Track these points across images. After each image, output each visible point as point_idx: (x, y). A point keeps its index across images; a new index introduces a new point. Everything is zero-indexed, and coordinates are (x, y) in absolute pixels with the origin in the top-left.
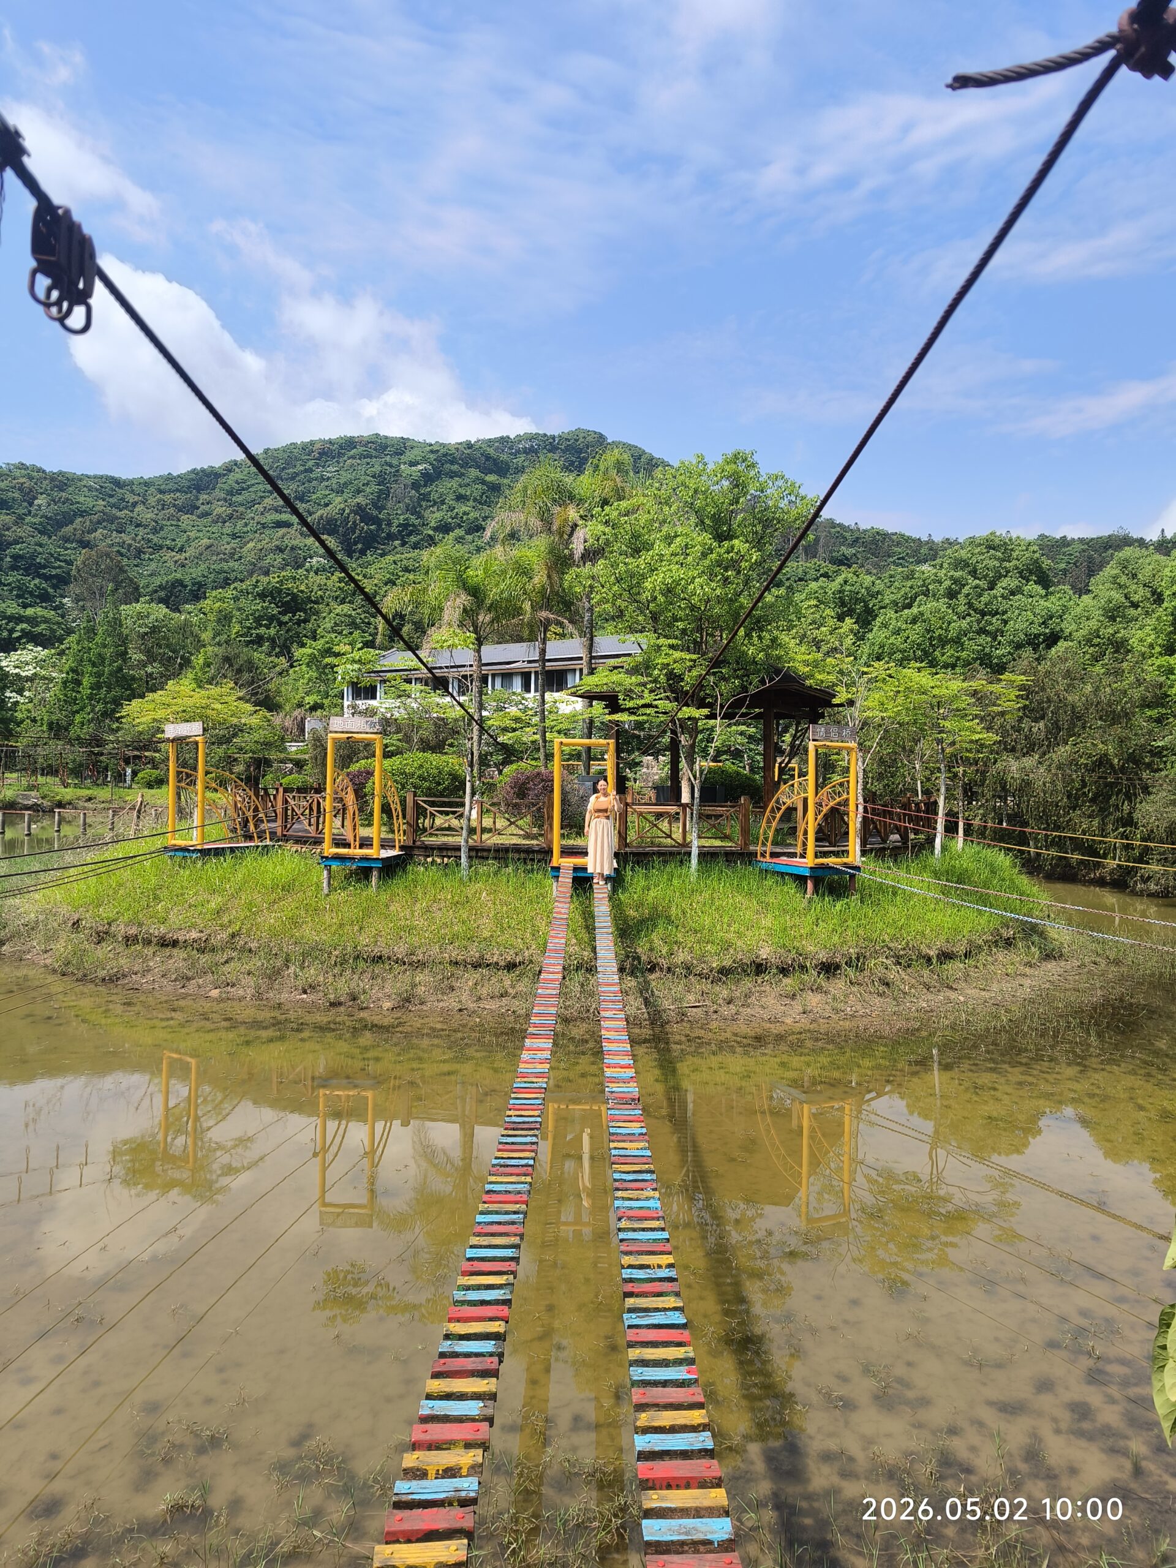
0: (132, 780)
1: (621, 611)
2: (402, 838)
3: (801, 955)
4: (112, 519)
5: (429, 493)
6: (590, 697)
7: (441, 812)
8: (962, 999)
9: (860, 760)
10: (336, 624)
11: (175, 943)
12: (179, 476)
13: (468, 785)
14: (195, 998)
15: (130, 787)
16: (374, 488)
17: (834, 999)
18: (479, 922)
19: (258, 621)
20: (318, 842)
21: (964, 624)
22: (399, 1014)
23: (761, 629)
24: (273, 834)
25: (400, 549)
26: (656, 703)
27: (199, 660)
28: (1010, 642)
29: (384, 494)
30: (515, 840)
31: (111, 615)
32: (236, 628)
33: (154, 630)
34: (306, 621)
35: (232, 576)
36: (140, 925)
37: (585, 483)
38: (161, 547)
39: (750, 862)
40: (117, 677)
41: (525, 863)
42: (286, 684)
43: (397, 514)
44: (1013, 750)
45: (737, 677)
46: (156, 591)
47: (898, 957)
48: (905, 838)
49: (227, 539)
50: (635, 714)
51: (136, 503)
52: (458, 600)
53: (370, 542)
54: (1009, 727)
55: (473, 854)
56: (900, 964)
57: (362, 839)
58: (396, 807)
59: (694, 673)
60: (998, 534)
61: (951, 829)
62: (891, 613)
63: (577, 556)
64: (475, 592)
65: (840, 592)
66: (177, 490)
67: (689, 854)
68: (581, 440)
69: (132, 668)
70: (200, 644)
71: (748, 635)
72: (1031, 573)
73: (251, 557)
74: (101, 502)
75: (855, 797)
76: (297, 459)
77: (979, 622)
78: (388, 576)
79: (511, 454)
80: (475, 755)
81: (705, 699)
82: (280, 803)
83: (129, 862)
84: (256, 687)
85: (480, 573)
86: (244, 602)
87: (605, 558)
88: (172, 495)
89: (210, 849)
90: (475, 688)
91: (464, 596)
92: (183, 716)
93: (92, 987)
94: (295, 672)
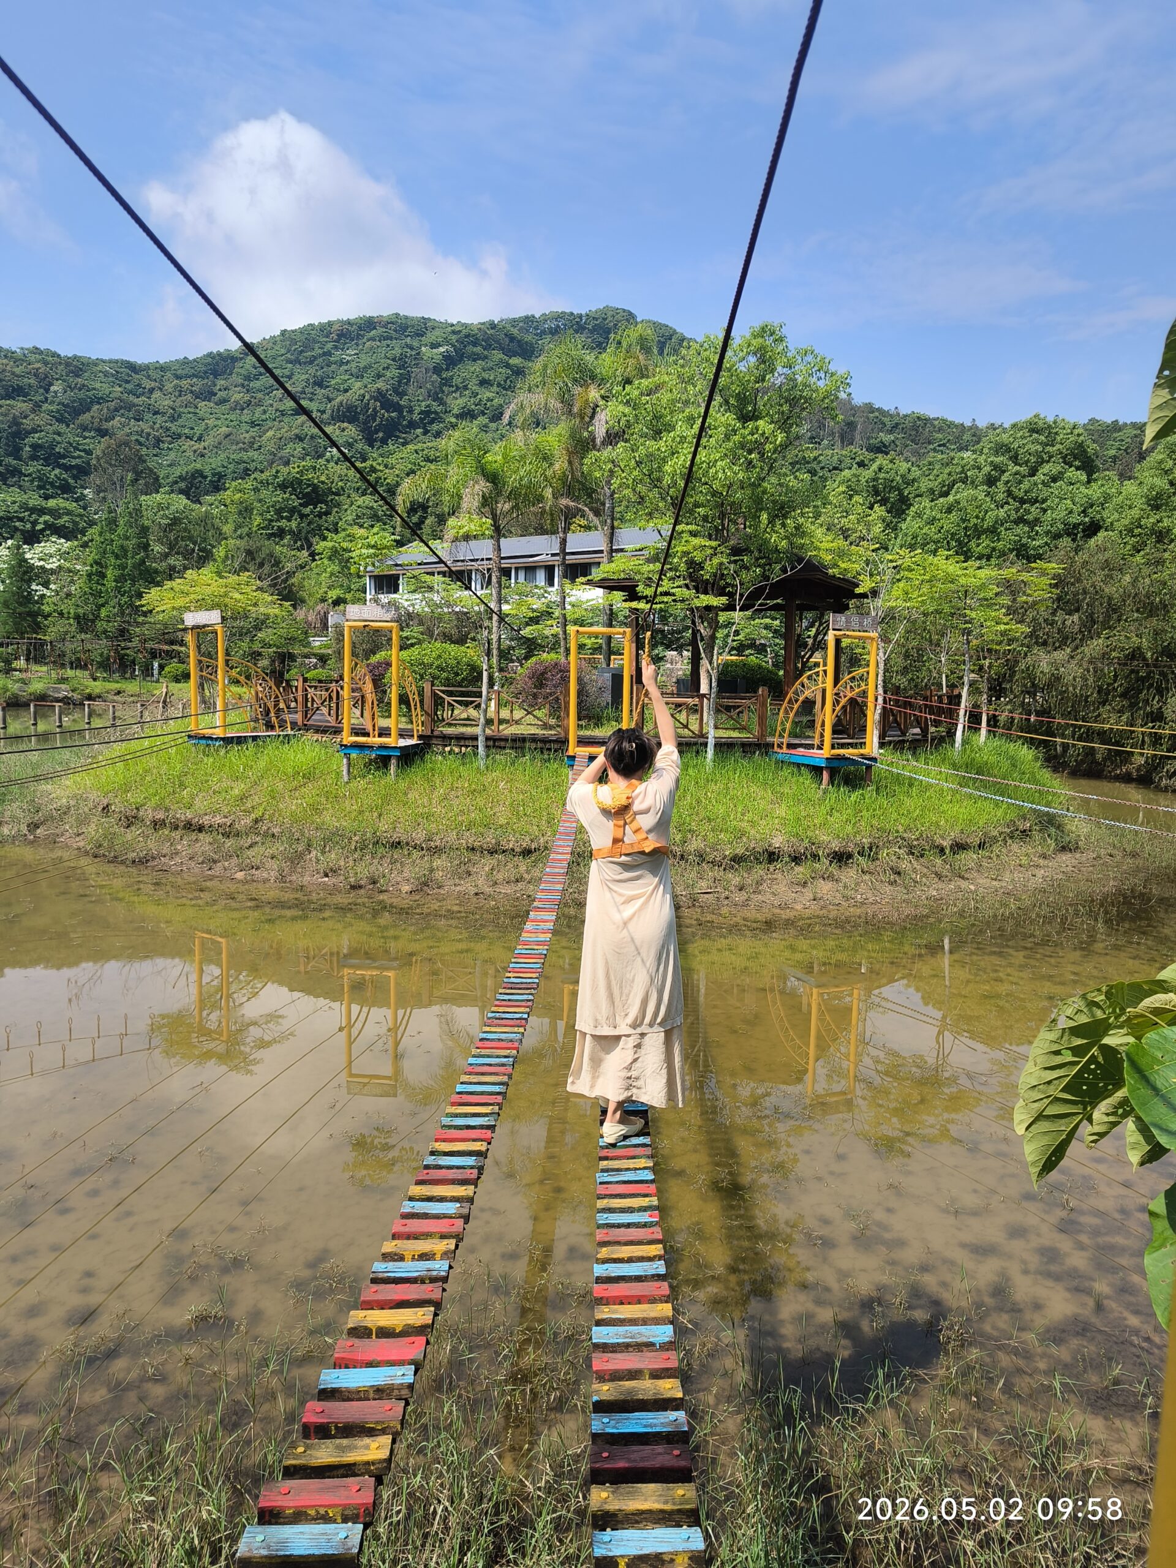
0: (160, 673)
1: (642, 498)
2: (420, 728)
3: (813, 844)
4: (129, 407)
5: (452, 378)
6: (609, 585)
7: (459, 703)
8: (972, 887)
9: (882, 650)
10: (358, 517)
11: (201, 829)
12: (195, 360)
13: (485, 674)
14: (221, 879)
15: (158, 681)
16: (394, 372)
17: (845, 887)
18: (497, 810)
19: (279, 512)
20: (338, 731)
21: (1002, 513)
22: (417, 897)
23: (785, 517)
24: (294, 725)
25: (421, 437)
26: (673, 591)
27: (220, 552)
28: (1047, 533)
29: (405, 379)
30: (533, 730)
31: (131, 506)
32: (258, 520)
33: (175, 521)
34: (327, 513)
35: (252, 466)
36: (167, 810)
37: (607, 362)
38: (179, 436)
39: (767, 753)
40: (140, 570)
41: (542, 752)
42: (309, 579)
43: (418, 400)
44: (1045, 643)
45: (759, 566)
46: (176, 482)
47: (911, 847)
48: (925, 731)
49: (245, 427)
50: (653, 602)
51: (153, 389)
52: (477, 487)
53: (391, 431)
54: (1041, 620)
55: (491, 743)
56: (913, 854)
57: (381, 729)
58: (414, 698)
59: (715, 561)
60: (1042, 416)
61: (974, 719)
62: (926, 502)
63: (598, 441)
64: (493, 478)
65: (874, 480)
66: (194, 376)
67: (706, 745)
68: (610, 319)
69: (155, 560)
70: (221, 536)
71: (771, 522)
72: (1075, 458)
73: (271, 447)
74: (119, 389)
75: (874, 688)
76: (315, 341)
77: (1017, 510)
78: (410, 466)
79: (536, 335)
80: (495, 646)
81: (725, 588)
82: (300, 693)
83: (155, 749)
84: (275, 578)
85: (499, 458)
86: (264, 493)
87: (626, 441)
88: (189, 381)
89: (232, 738)
90: (494, 579)
91: (482, 483)
92: (202, 605)
93: (122, 868)
94: (317, 566)
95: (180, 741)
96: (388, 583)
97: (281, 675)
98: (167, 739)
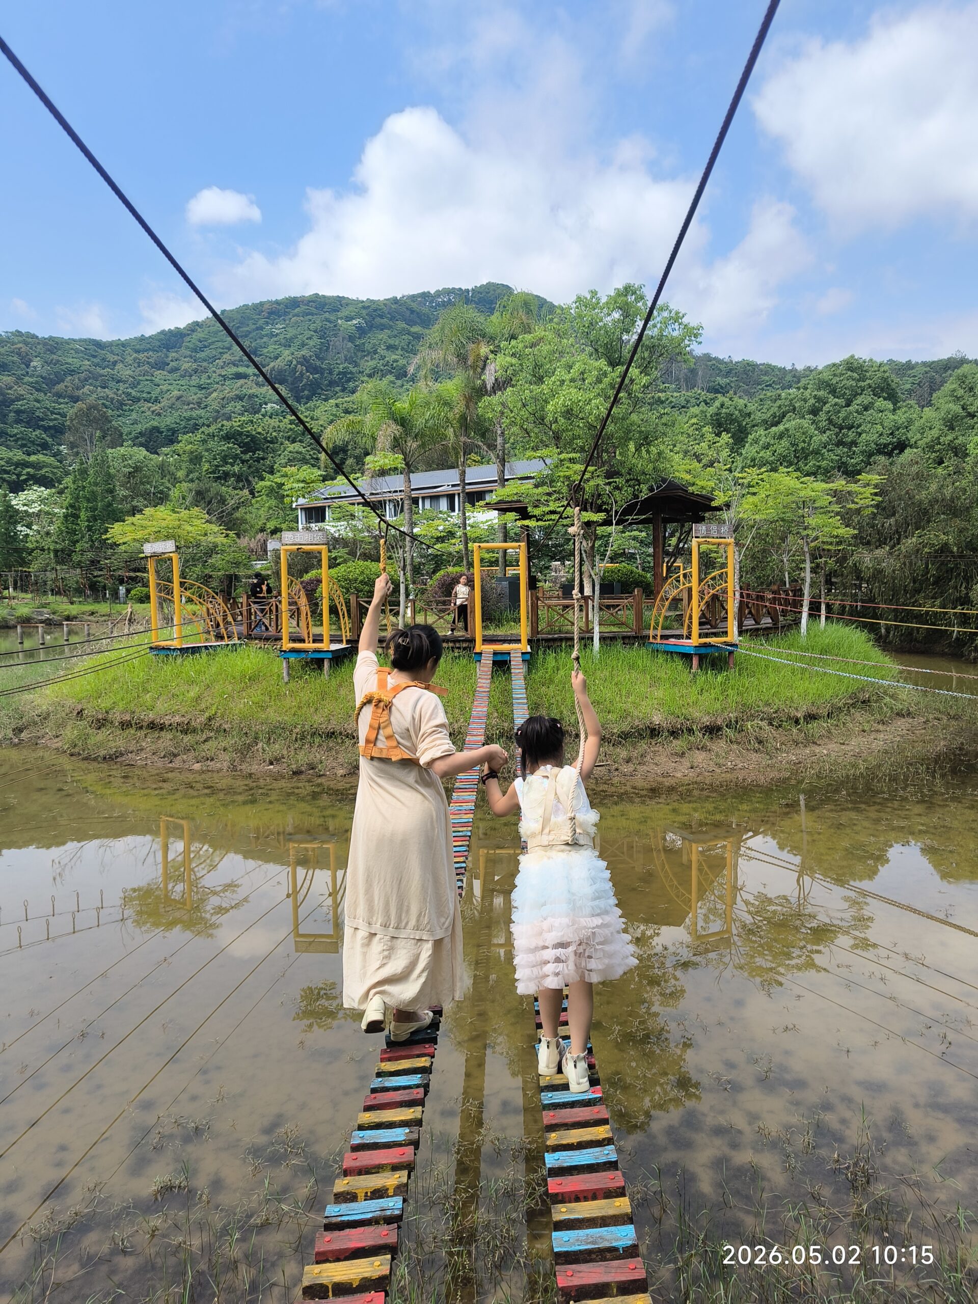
0: (126, 596)
1: (528, 433)
2: (348, 634)
3: (688, 720)
4: (96, 377)
5: (364, 344)
6: (503, 508)
8: (825, 752)
9: (737, 553)
10: (290, 460)
11: (162, 728)
12: (150, 337)
13: (402, 586)
14: (181, 770)
15: (125, 603)
16: (315, 341)
17: (717, 755)
19: (224, 459)
20: (278, 639)
21: (824, 437)
22: (351, 780)
23: (649, 445)
24: (240, 635)
25: (340, 393)
26: (559, 510)
27: (175, 493)
28: (862, 452)
29: (325, 348)
31: (99, 458)
32: (206, 466)
33: (137, 469)
34: (264, 458)
35: (200, 421)
36: (132, 712)
37: (495, 322)
38: (139, 400)
39: (644, 644)
40: (108, 510)
41: (453, 651)
42: (251, 513)
43: (337, 364)
44: (868, 543)
45: (630, 486)
46: (137, 438)
47: (771, 719)
48: (775, 620)
49: (193, 390)
50: (541, 520)
51: (116, 362)
52: (389, 430)
53: (315, 391)
54: (864, 523)
56: (772, 725)
57: (314, 636)
58: (342, 608)
59: (593, 483)
60: (855, 357)
61: (815, 608)
62: (761, 431)
63: (489, 386)
64: (403, 422)
65: (717, 414)
66: (150, 350)
67: (592, 639)
68: (492, 292)
69: (120, 502)
70: (176, 481)
71: (638, 450)
72: (882, 390)
73: (215, 406)
74: (88, 363)
75: (732, 584)
76: (249, 319)
77: (837, 435)
78: (331, 417)
79: (431, 307)
80: (408, 562)
81: (601, 506)
82: (245, 608)
83: (122, 660)
84: (222, 512)
85: (407, 405)
86: (211, 444)
87: (513, 386)
88: (146, 354)
89: (188, 648)
90: (406, 507)
91: (394, 426)
92: (159, 536)
93: (95, 764)
94: (257, 502)
95: (143, 653)
96: (316, 514)
97: (229, 594)
98: (131, 650)
